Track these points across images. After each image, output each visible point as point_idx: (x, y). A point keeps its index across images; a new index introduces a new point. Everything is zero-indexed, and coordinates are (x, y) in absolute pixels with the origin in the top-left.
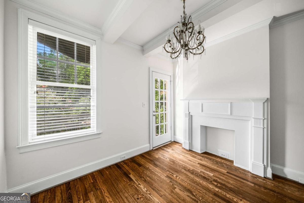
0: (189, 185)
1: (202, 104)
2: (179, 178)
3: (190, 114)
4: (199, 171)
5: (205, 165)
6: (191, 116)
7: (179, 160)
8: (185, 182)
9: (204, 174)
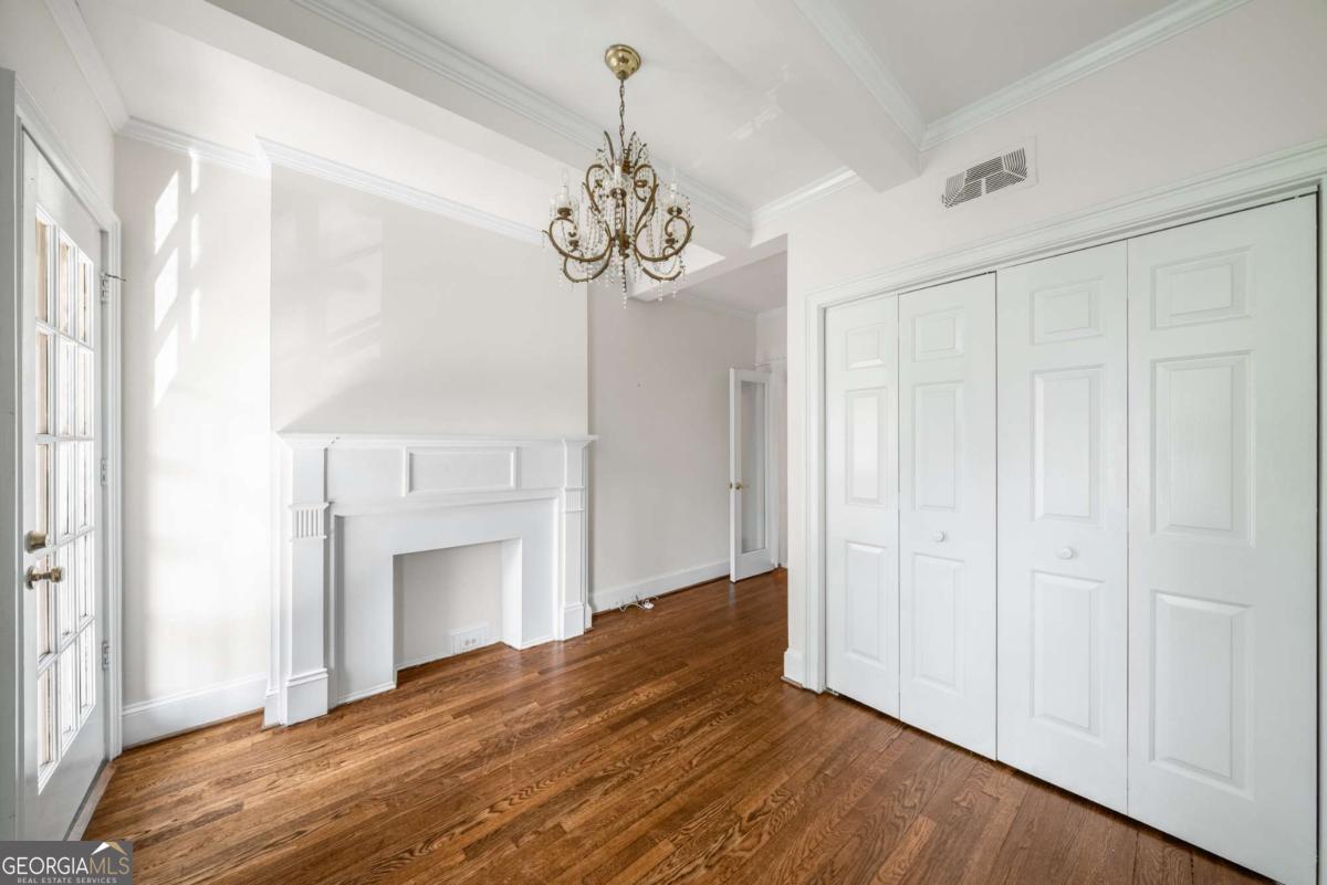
0: (556, 778)
1: (411, 455)
2: (505, 799)
3: (335, 512)
4: (501, 728)
5: (479, 703)
6: (340, 520)
7: (375, 774)
8: (538, 787)
9: (524, 722)
